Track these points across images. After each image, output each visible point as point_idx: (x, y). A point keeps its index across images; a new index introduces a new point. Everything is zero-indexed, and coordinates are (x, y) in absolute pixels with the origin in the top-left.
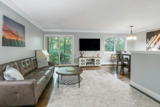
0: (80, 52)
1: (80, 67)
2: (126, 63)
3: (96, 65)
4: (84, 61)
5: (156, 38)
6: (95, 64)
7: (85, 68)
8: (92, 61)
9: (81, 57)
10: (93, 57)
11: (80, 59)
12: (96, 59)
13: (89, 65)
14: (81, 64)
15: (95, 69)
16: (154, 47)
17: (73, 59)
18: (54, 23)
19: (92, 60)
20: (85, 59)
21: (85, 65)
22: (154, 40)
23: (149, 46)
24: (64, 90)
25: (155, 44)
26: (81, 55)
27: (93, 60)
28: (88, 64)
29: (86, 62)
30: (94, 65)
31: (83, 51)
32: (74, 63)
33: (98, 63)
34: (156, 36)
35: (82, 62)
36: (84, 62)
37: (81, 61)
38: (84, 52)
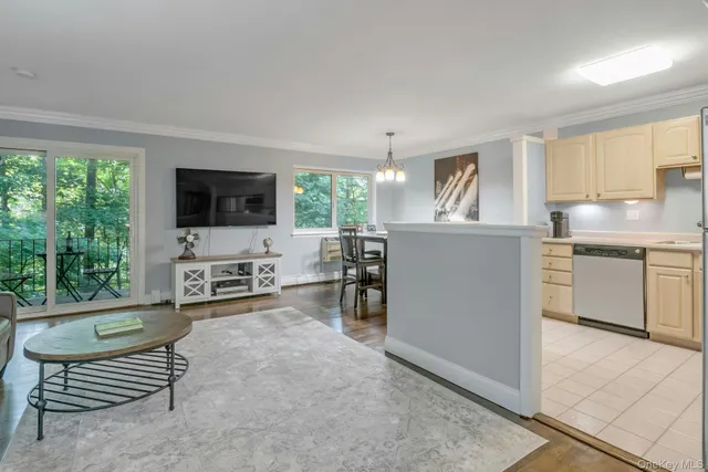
0: (182, 232)
1: (177, 306)
2: (373, 269)
3: (257, 290)
4: (202, 275)
5: (459, 180)
6: (255, 283)
7: (208, 311)
8: (240, 274)
9: (186, 258)
10: (247, 253)
11: (182, 268)
12: (257, 263)
13: (225, 293)
14: (187, 291)
15: (254, 307)
16: (454, 210)
17: (142, 272)
18: (14, 69)
19: (241, 267)
20: (206, 267)
21: (207, 296)
22: (456, 185)
23: (443, 206)
24: (81, 444)
25: (458, 199)
26: (186, 249)
27: (244, 269)
28: (218, 290)
29: (209, 279)
30: (250, 289)
31: (193, 230)
32: (148, 292)
33: (266, 279)
34: (459, 174)
35: (188, 283)
36: (201, 282)
37: (187, 276)
38: (202, 232)
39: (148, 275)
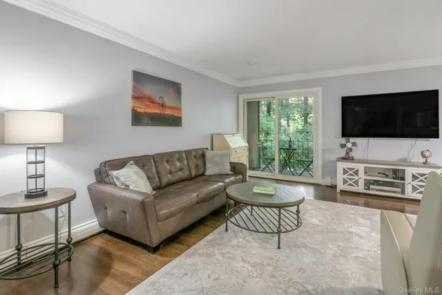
0: (343, 141)
1: (338, 191)
3: (409, 194)
4: (356, 173)
6: (408, 189)
7: (362, 200)
8: (394, 178)
9: (347, 158)
11: (341, 166)
12: (410, 171)
13: (377, 190)
14: (345, 182)
15: (406, 208)
17: (320, 163)
19: (395, 171)
20: (361, 167)
21: (360, 188)
26: (347, 153)
27: (398, 175)
28: (371, 187)
29: (362, 177)
30: (403, 192)
31: (352, 140)
32: (323, 177)
35: (346, 176)
36: (356, 178)
37: (345, 172)
38: (361, 142)
39: (324, 166)
